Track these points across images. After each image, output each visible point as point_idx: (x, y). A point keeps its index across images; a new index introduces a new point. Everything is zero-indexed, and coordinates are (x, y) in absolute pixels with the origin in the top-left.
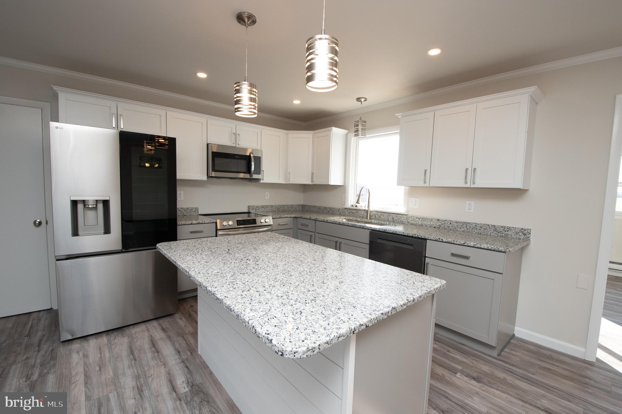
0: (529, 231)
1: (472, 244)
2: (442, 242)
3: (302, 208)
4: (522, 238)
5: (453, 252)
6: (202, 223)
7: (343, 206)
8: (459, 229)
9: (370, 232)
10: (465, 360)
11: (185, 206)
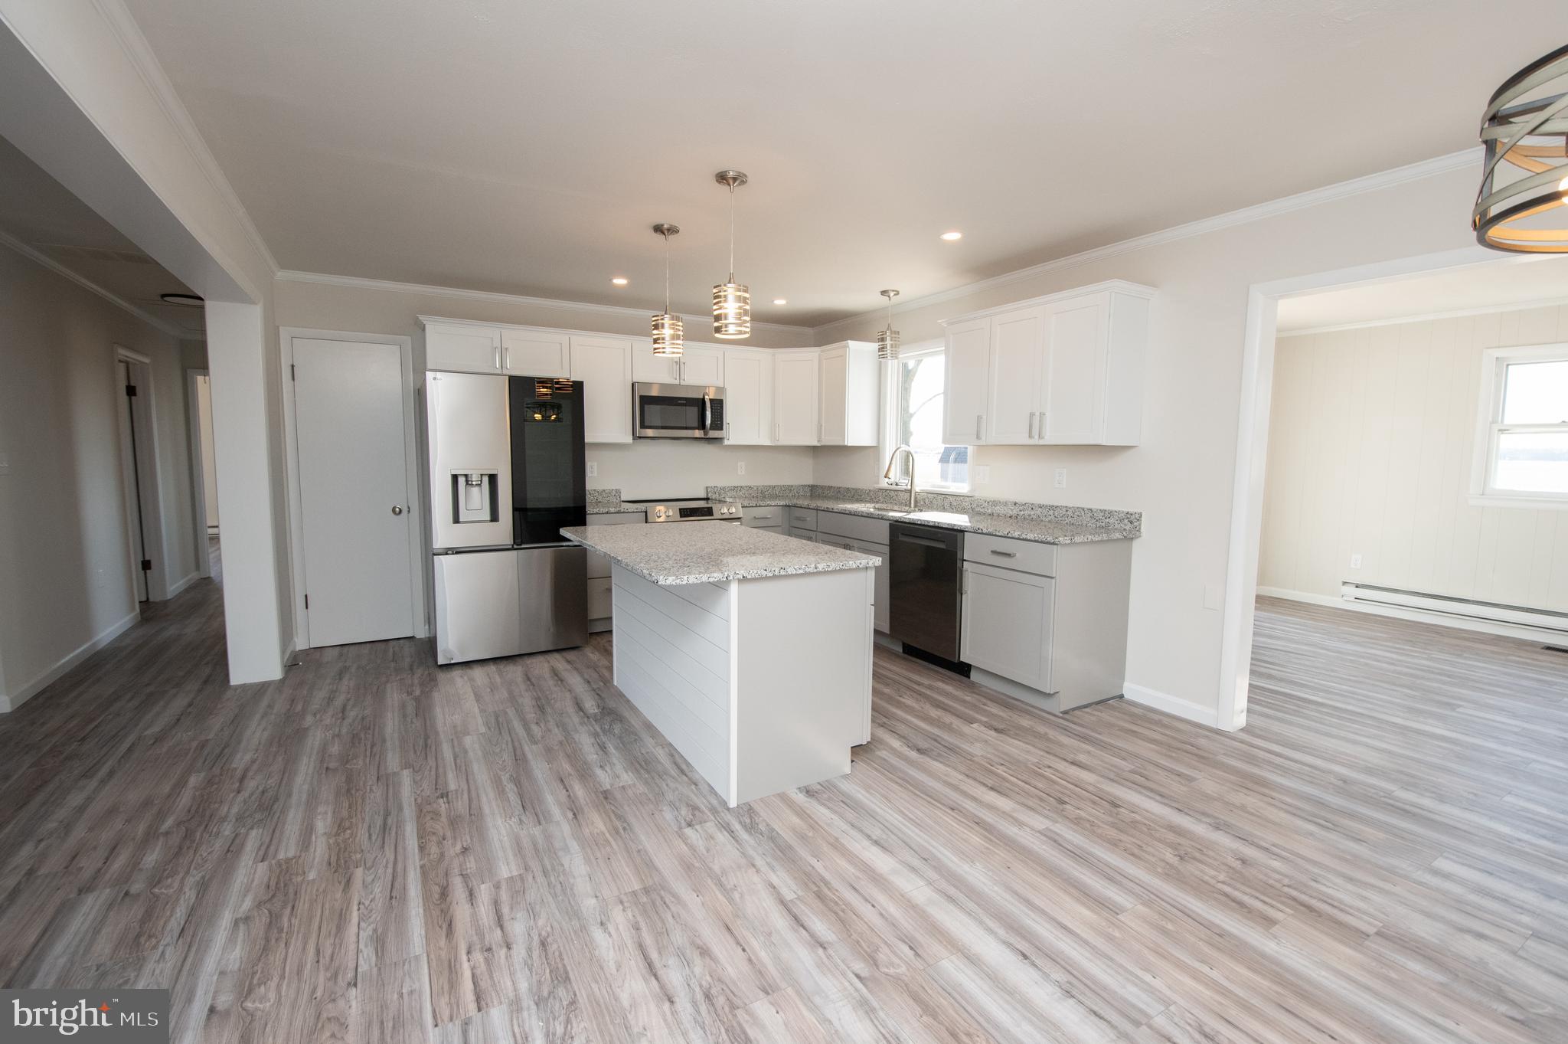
0: (1137, 516)
1: (1016, 535)
2: (982, 533)
3: (811, 490)
4: (1127, 528)
5: (995, 549)
6: (623, 512)
7: (876, 486)
8: (1044, 519)
9: (890, 524)
10: (1001, 714)
11: (600, 488)
